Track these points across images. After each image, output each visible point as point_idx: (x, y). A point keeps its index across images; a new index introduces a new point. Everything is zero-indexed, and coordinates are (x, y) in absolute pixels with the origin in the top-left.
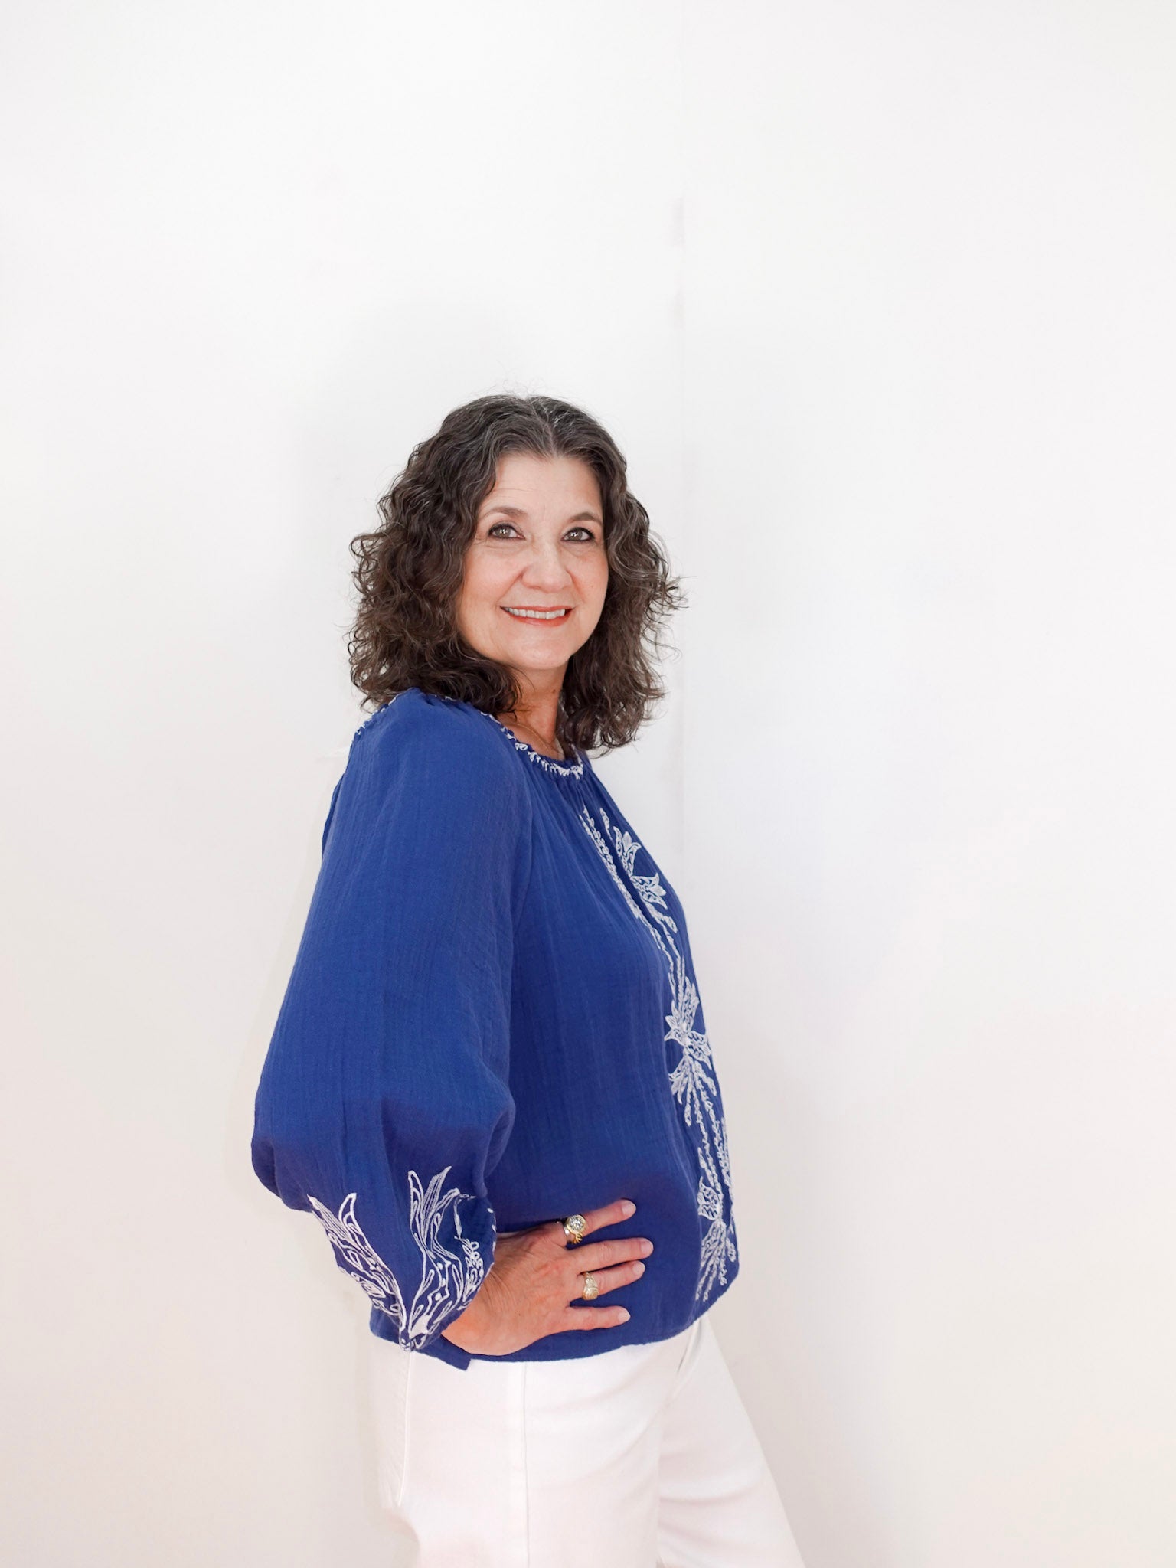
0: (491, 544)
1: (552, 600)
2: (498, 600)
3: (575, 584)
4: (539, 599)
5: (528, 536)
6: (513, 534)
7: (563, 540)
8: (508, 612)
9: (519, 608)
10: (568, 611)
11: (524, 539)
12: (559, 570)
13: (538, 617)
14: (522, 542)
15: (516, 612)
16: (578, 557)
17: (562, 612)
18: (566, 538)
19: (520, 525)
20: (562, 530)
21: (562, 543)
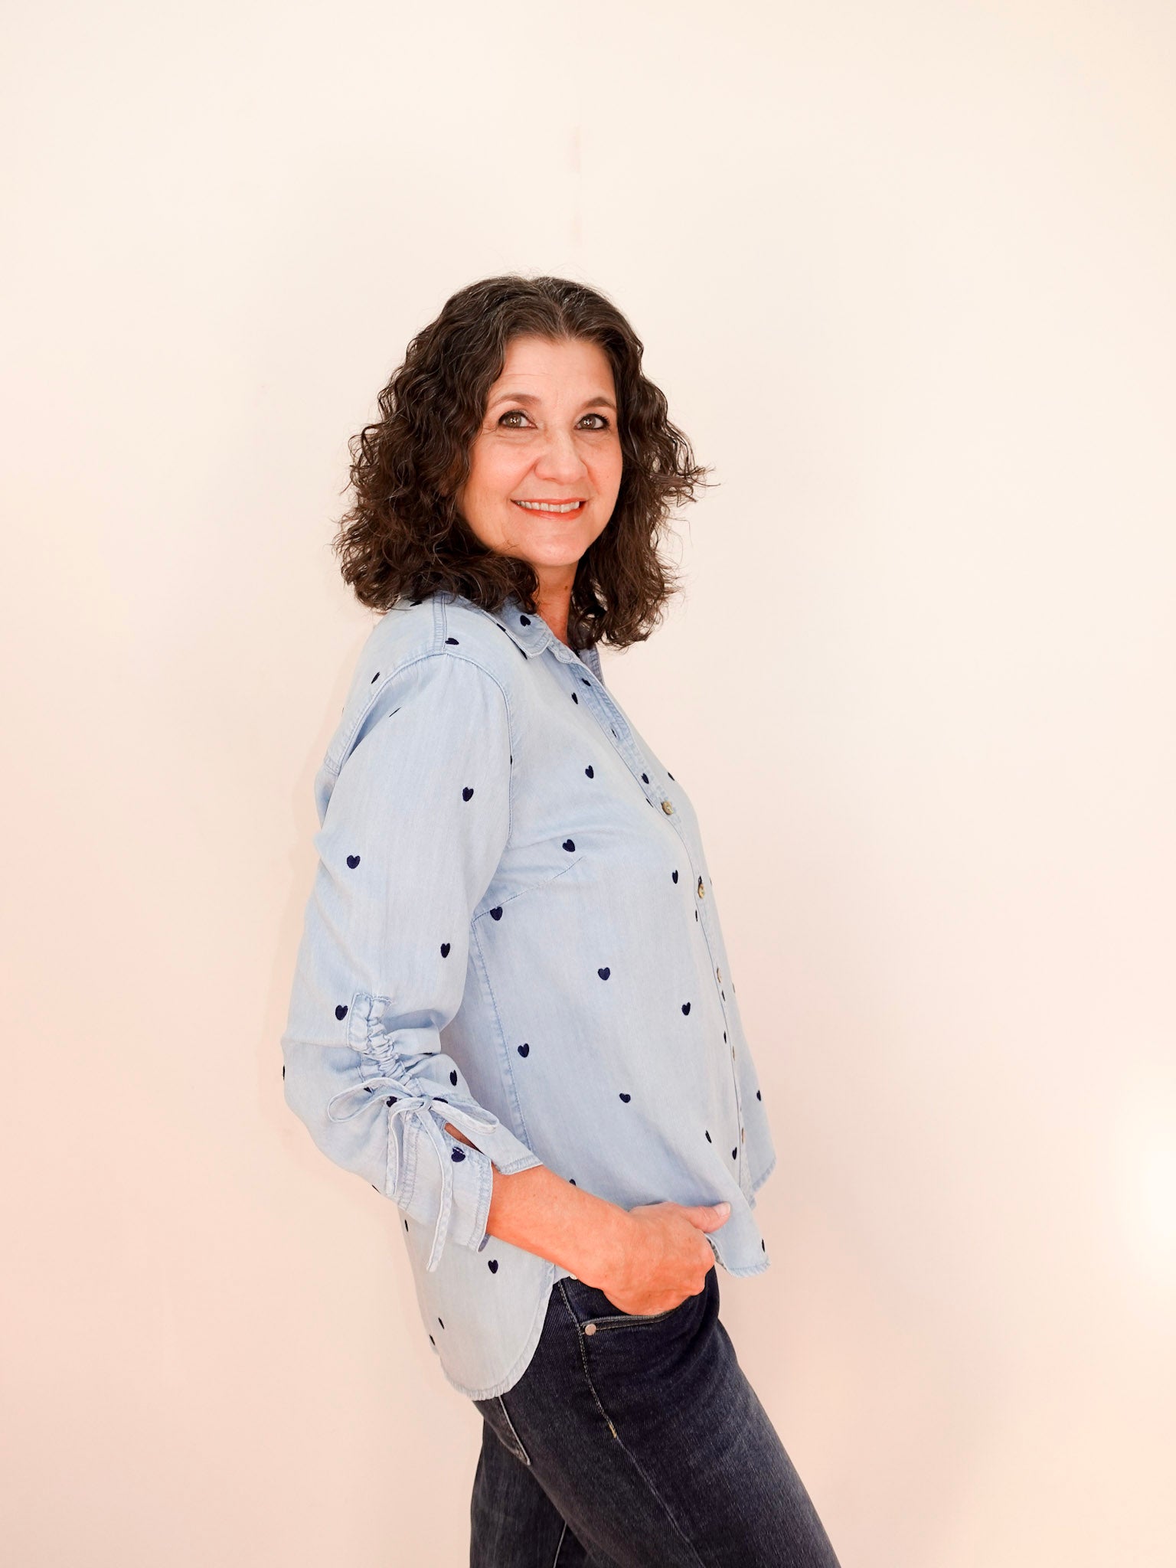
0: (501, 434)
1: (568, 493)
2: (511, 492)
3: (589, 476)
4: (553, 492)
5: (540, 425)
6: (524, 422)
7: (576, 428)
8: (520, 505)
9: (531, 501)
10: (582, 504)
11: (536, 428)
12: (575, 460)
13: (552, 510)
14: (535, 431)
15: (528, 505)
16: (592, 445)
17: (577, 505)
18: (579, 426)
19: (533, 413)
20: (574, 418)
21: (575, 431)
